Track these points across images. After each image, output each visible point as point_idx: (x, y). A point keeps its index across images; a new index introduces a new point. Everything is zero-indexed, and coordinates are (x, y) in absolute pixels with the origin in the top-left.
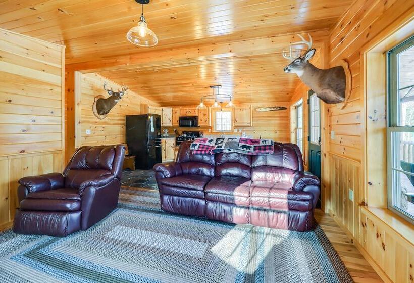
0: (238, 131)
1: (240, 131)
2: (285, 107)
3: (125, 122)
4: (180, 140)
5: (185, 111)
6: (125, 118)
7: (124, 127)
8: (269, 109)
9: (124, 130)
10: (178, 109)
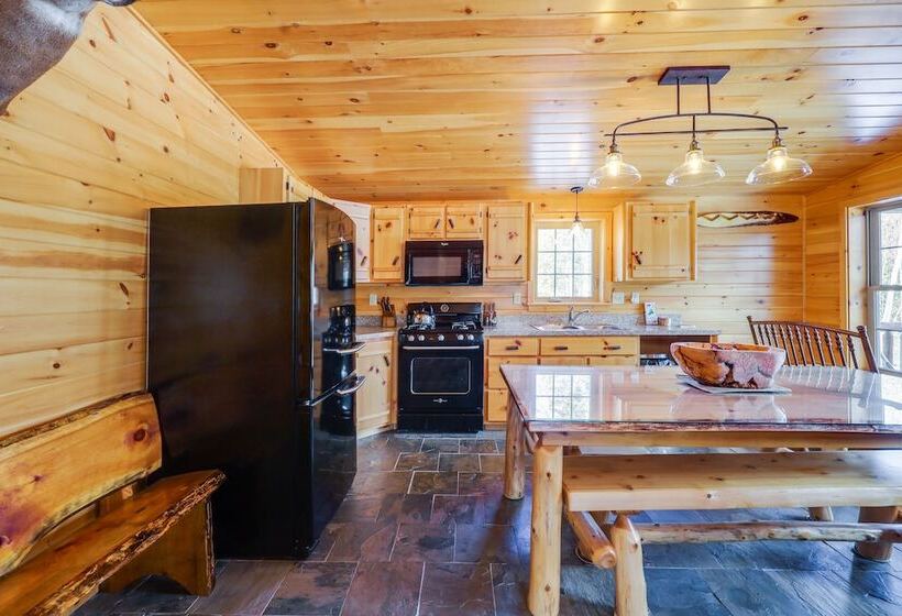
0: (628, 300)
1: (636, 300)
2: (793, 213)
3: (141, 251)
4: (417, 343)
5: (429, 221)
6: (143, 227)
7: (137, 282)
8: (740, 220)
9: (139, 302)
10: (396, 212)
